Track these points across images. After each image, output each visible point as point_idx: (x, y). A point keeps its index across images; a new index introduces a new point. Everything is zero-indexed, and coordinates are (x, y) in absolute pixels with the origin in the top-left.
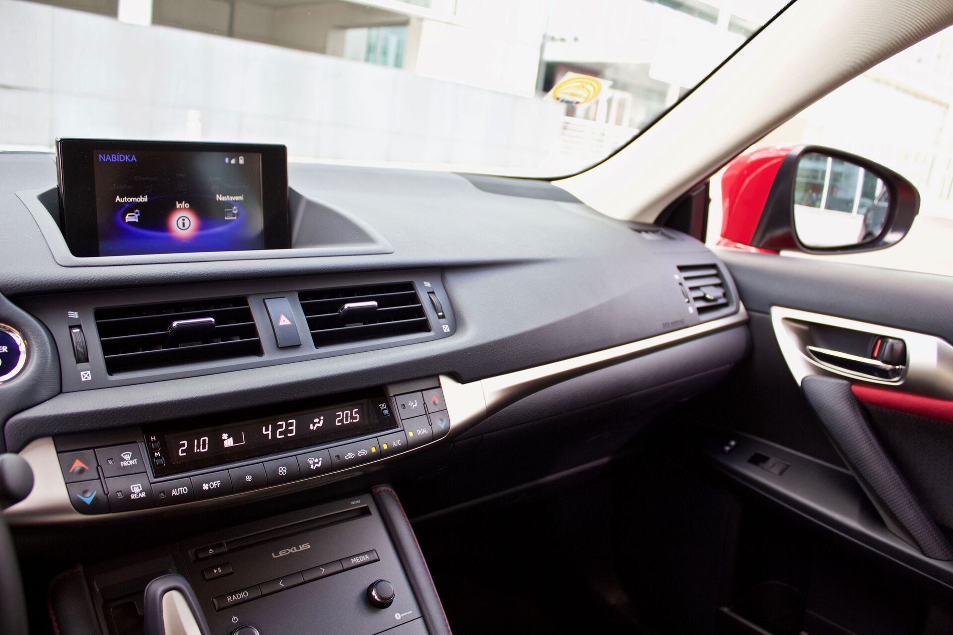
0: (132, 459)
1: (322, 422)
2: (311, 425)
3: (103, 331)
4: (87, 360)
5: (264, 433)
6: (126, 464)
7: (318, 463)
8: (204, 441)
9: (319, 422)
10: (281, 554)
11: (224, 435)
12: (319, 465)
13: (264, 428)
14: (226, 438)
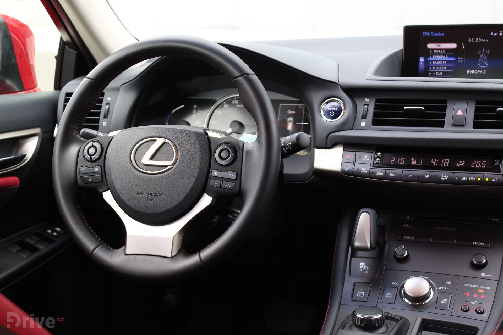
0: (368, 158)
1: (463, 163)
2: (457, 164)
3: (376, 107)
4: (366, 118)
5: (432, 162)
6: (365, 159)
7: (446, 178)
8: (403, 160)
9: (462, 163)
10: (439, 228)
11: (412, 159)
12: (446, 179)
13: (432, 160)
14: (413, 160)
